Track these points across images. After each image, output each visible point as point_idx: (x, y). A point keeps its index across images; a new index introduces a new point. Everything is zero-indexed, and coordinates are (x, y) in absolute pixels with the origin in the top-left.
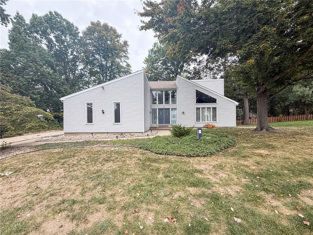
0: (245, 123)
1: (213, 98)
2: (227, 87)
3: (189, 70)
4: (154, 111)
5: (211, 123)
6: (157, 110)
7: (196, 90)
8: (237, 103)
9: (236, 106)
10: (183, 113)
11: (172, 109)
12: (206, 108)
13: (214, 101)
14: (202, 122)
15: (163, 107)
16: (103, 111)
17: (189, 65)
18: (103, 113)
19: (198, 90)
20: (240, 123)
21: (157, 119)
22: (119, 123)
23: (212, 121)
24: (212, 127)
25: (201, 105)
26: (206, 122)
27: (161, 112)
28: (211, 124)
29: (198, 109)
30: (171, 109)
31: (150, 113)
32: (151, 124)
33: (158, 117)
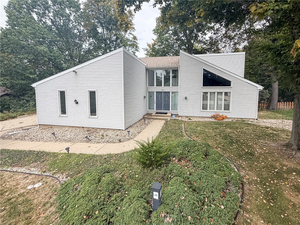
0: (271, 107)
2: (250, 61)
3: (205, 40)
4: (151, 94)
5: (222, 112)
6: (155, 93)
7: (204, 70)
8: (261, 88)
9: (258, 91)
10: (186, 98)
11: (173, 92)
12: (216, 94)
13: (227, 83)
14: (210, 111)
15: (162, 90)
16: (76, 101)
17: (205, 34)
18: (77, 103)
19: (206, 69)
20: (265, 108)
21: (155, 104)
22: (95, 117)
23: (223, 110)
24: (222, 118)
25: (209, 89)
26: (215, 110)
27: (159, 96)
28: (221, 114)
29: (205, 94)
30: (171, 93)
31: (144, 98)
32: (148, 110)
33: (155, 102)
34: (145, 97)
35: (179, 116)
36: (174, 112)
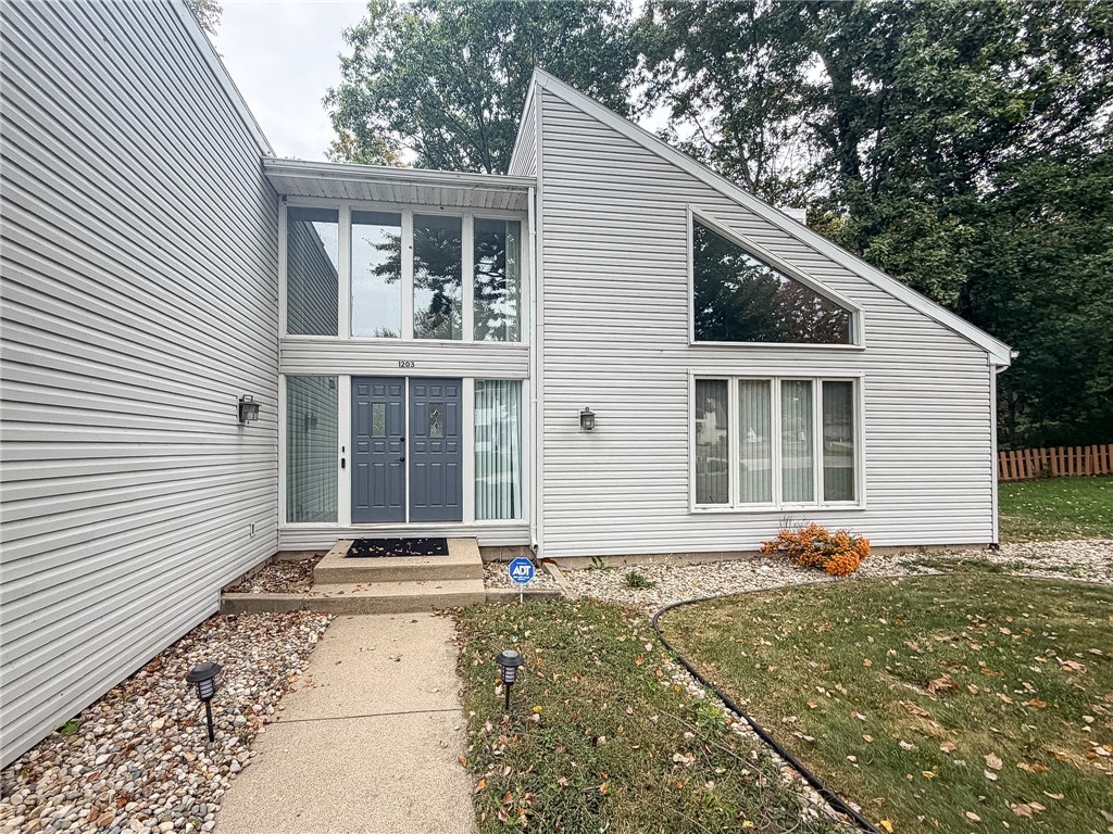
1: (829, 303)
4: (307, 397)
5: (816, 511)
6: (344, 386)
7: (697, 223)
8: (1002, 355)
9: (994, 372)
10: (587, 419)
11: (480, 383)
12: (776, 387)
15: (403, 365)
19: (710, 217)
21: (344, 478)
23: (819, 502)
25: (734, 361)
26: (778, 504)
27: (378, 410)
29: (711, 389)
30: (468, 388)
31: (242, 417)
32: (283, 524)
33: (347, 456)
34: (246, 409)
35: (540, 555)
36: (500, 532)
